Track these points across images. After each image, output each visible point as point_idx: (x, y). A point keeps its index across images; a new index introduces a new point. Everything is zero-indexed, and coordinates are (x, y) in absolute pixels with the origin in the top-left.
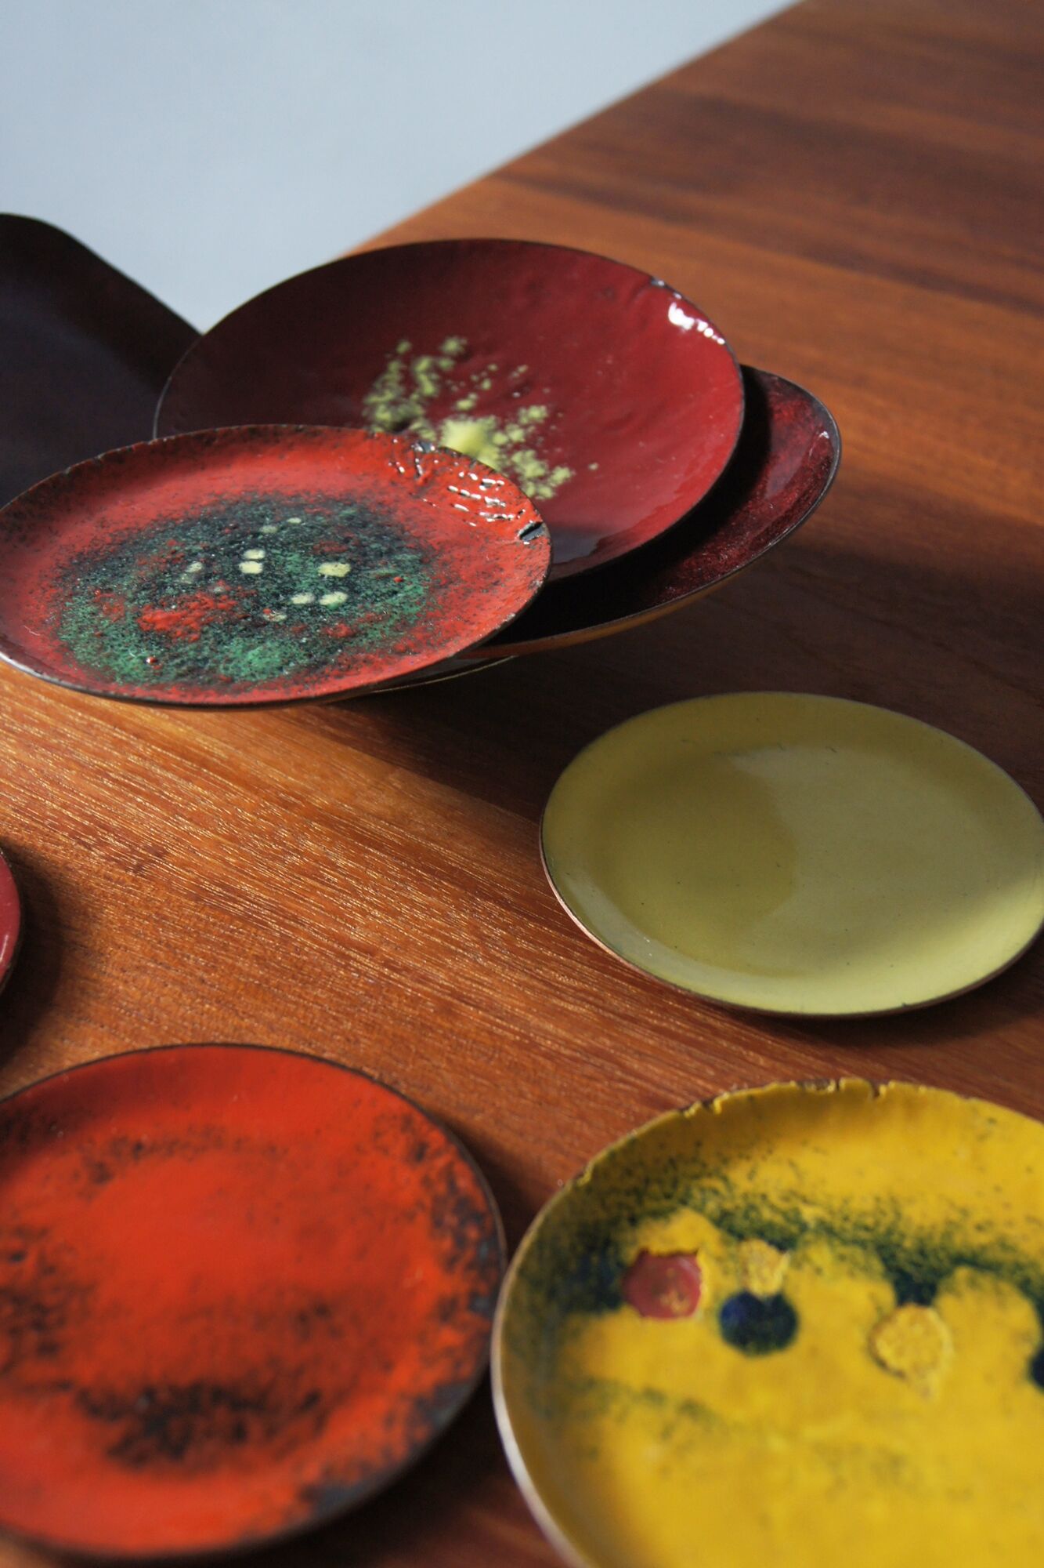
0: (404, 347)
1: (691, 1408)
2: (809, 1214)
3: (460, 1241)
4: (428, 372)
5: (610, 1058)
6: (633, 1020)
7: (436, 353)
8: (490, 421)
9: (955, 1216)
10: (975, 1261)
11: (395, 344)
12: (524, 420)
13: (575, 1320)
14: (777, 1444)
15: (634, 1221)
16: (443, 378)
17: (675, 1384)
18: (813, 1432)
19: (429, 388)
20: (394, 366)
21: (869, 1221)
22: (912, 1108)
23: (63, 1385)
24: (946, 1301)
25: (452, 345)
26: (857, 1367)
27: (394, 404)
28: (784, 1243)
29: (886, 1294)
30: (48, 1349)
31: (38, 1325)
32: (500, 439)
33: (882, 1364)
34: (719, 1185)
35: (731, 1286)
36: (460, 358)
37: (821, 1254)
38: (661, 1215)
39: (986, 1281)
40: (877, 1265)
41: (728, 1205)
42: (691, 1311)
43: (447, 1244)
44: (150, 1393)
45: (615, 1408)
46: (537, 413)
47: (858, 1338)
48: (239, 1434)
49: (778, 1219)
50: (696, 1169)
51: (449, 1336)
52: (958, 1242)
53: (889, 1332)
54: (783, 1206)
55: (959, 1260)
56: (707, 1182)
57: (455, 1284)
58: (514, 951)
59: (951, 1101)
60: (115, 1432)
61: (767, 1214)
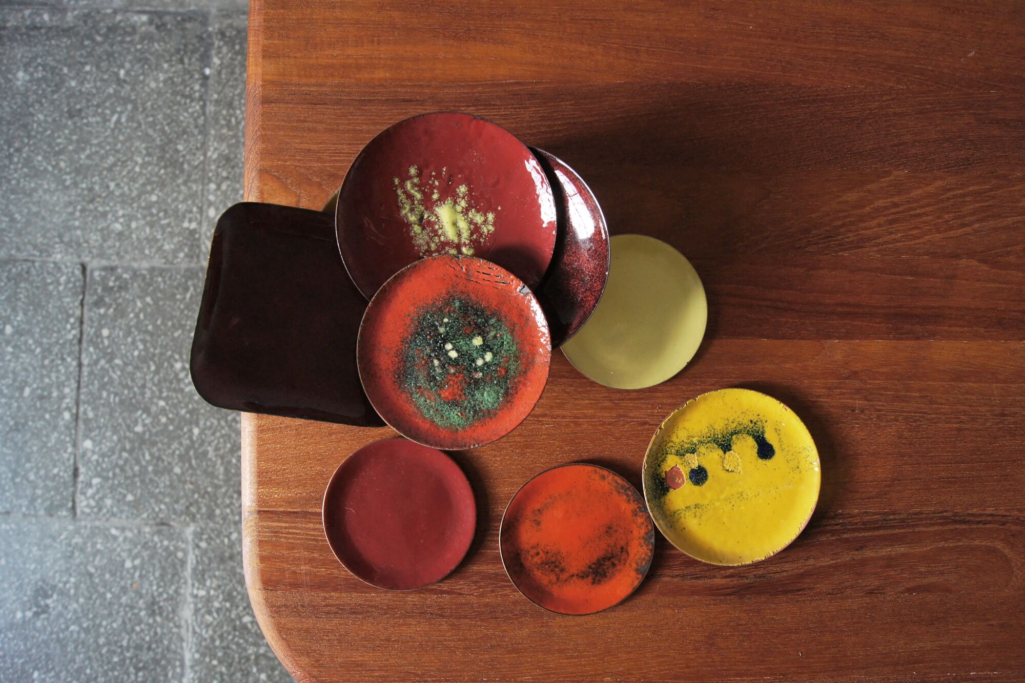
0: (397, 181)
1: (696, 506)
2: (695, 440)
3: (628, 496)
4: (412, 188)
5: (624, 416)
6: (623, 400)
7: (410, 178)
8: (449, 201)
9: (726, 422)
10: (735, 433)
11: (393, 182)
12: (461, 195)
13: (662, 500)
14: (717, 504)
15: (659, 466)
16: (420, 187)
17: (691, 503)
18: (722, 497)
19: (418, 196)
20: (399, 192)
21: (709, 435)
22: (705, 399)
23: (573, 576)
24: (734, 447)
25: (413, 171)
26: (724, 475)
27: (412, 210)
28: (693, 451)
29: (721, 452)
30: (562, 570)
31: (556, 567)
32: (459, 209)
33: (728, 470)
34: (672, 444)
35: (688, 470)
36: (419, 175)
37: (702, 449)
38: (664, 460)
39: (740, 436)
40: (716, 446)
41: (677, 449)
42: (683, 481)
43: (625, 497)
44: (590, 567)
45: (682, 515)
46: (463, 189)
47: (721, 467)
48: (614, 565)
49: (689, 445)
50: (665, 443)
51: (640, 520)
52: (730, 430)
53: (726, 462)
54: (689, 441)
55: (732, 434)
56: (669, 445)
57: (633, 506)
58: (580, 393)
59: (713, 393)
60: (590, 579)
61: (686, 446)
